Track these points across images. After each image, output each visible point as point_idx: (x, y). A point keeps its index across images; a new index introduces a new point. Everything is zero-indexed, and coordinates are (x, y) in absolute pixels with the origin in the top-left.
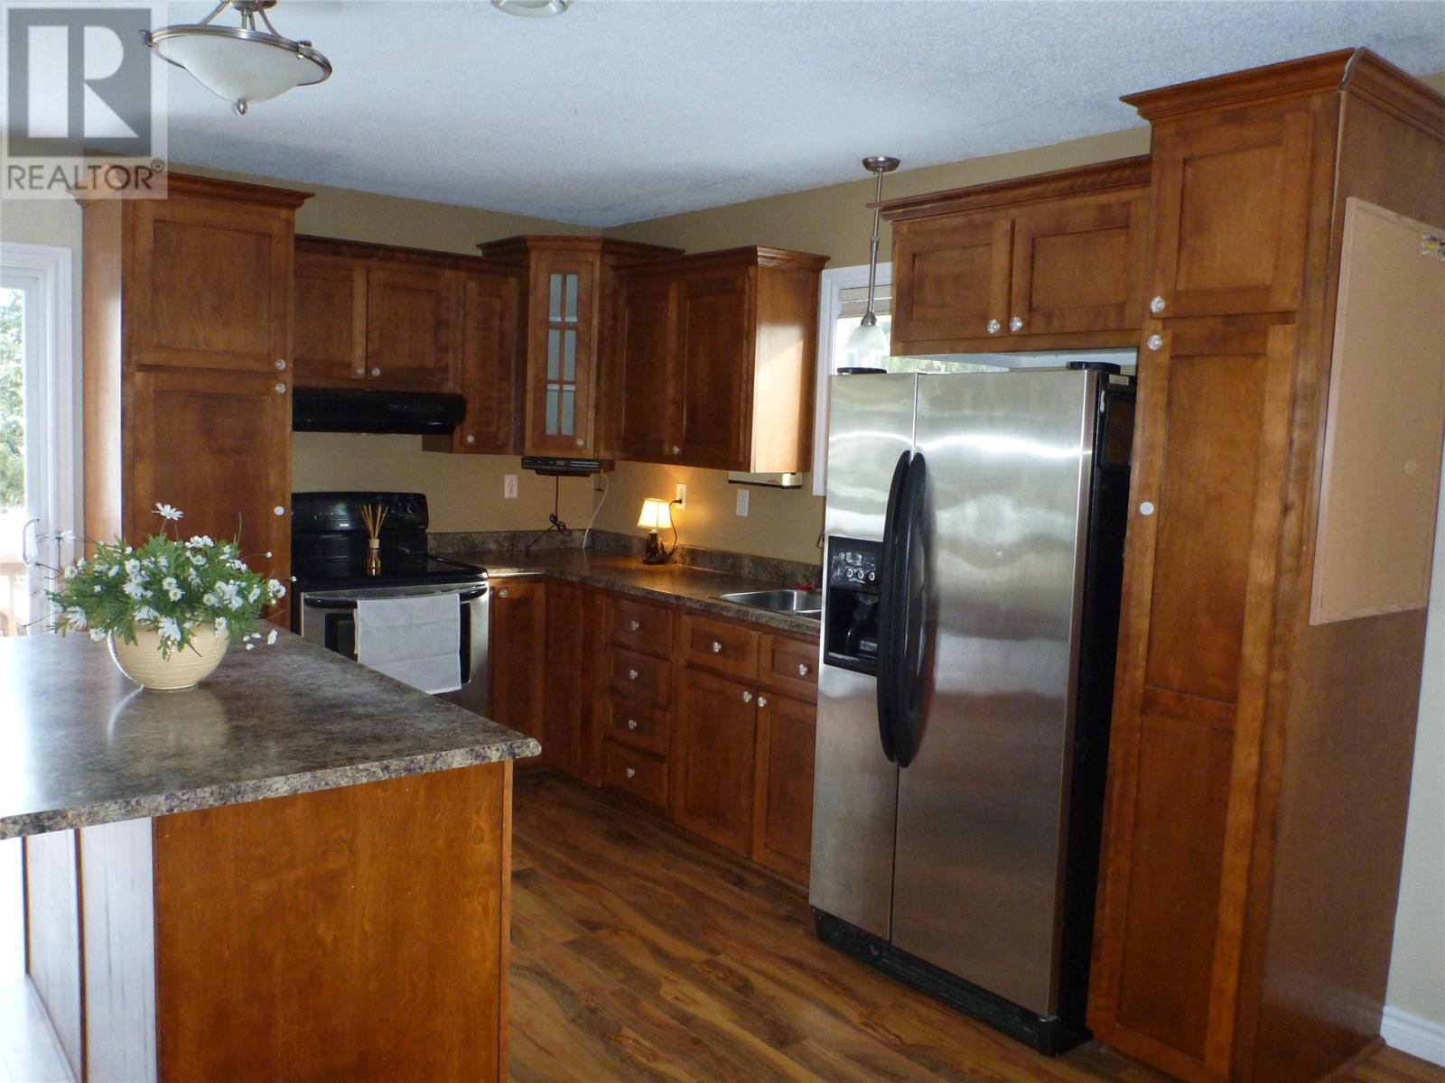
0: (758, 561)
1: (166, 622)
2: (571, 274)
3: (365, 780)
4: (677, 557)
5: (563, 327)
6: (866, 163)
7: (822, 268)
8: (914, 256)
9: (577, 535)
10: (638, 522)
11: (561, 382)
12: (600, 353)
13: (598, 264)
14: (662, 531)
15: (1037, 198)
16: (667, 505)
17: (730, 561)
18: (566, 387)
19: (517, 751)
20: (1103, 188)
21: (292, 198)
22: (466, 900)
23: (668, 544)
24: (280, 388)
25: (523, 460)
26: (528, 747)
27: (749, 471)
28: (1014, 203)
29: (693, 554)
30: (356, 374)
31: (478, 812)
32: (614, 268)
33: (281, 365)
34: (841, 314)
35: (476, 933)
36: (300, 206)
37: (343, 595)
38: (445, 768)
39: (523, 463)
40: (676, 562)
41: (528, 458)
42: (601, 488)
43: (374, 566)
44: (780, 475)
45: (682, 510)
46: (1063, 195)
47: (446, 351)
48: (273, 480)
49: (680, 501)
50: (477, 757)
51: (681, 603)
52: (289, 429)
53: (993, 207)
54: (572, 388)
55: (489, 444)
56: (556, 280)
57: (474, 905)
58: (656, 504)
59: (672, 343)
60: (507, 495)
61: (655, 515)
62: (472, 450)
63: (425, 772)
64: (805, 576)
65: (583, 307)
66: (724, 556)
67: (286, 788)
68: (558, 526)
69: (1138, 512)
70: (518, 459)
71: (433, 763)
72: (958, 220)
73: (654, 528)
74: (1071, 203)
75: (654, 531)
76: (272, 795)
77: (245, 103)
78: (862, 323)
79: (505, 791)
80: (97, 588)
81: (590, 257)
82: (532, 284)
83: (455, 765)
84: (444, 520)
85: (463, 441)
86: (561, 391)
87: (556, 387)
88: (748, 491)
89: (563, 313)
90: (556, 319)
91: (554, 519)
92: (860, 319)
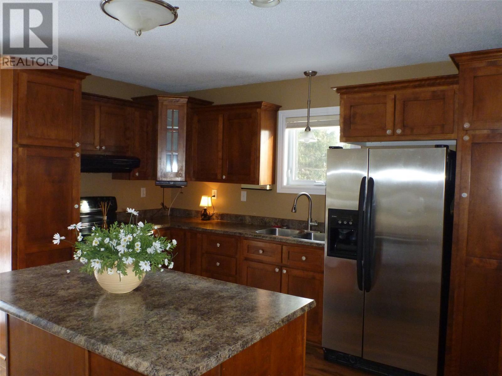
0: (252, 217)
1: (142, 263)
4: (214, 217)
5: (173, 130)
6: (306, 73)
7: (278, 110)
8: (351, 106)
10: (199, 204)
11: (172, 152)
13: (186, 107)
14: (209, 207)
15: (405, 87)
16: (210, 198)
17: (240, 218)
18: (174, 154)
20: (433, 85)
21: (81, 76)
23: (210, 212)
24: (78, 155)
25: (156, 182)
27: (259, 185)
28: (394, 89)
29: (222, 216)
30: (97, 149)
31: (299, 334)
33: (78, 145)
34: (287, 127)
36: (84, 79)
40: (214, 219)
41: (158, 181)
42: (182, 192)
44: (266, 186)
45: (215, 199)
46: (415, 87)
49: (214, 196)
51: (242, 235)
52: (80, 171)
53: (386, 90)
54: (177, 154)
55: (144, 176)
56: (170, 111)
58: (206, 197)
59: (220, 136)
60: (142, 196)
61: (206, 202)
62: (137, 178)
64: (275, 222)
65: (181, 123)
66: (237, 216)
68: (164, 207)
69: (461, 197)
72: (369, 94)
73: (206, 207)
74: (417, 90)
75: (205, 208)
77: (140, 31)
78: (306, 130)
80: (102, 249)
82: (159, 113)
85: (133, 175)
86: (172, 155)
87: (170, 154)
88: (246, 192)
90: (169, 127)
91: (163, 204)
92: (305, 128)
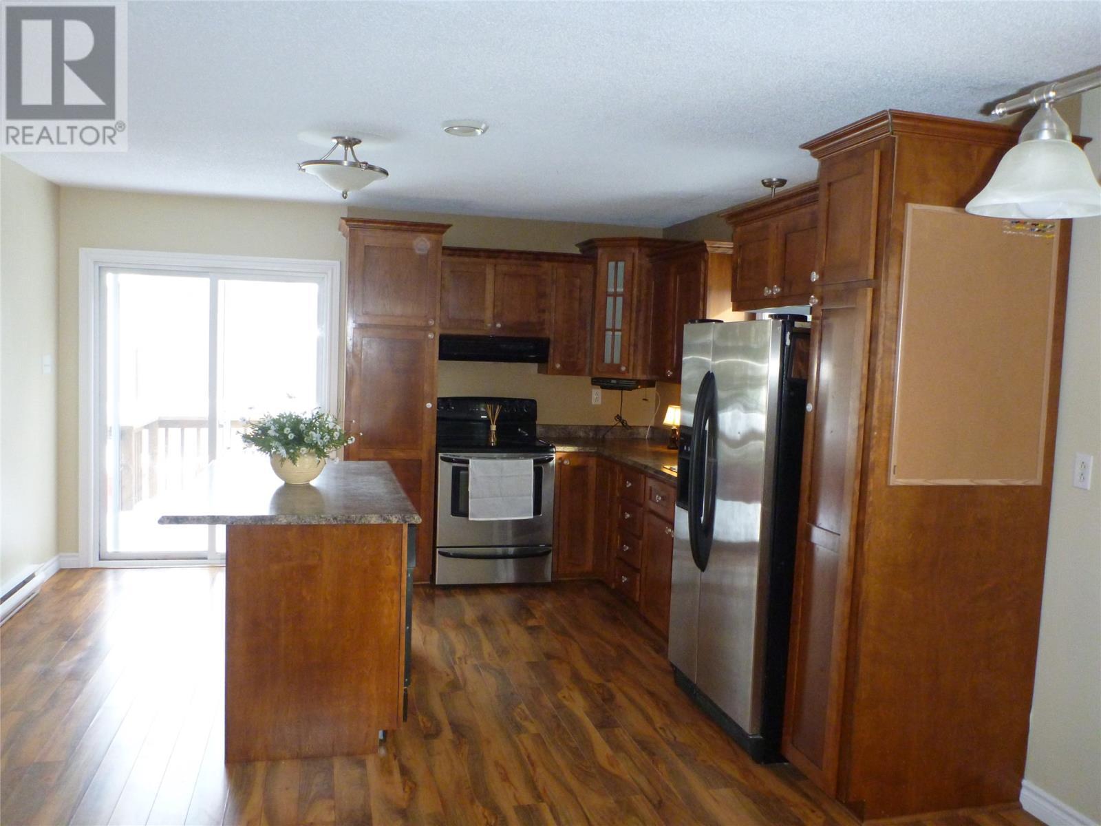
2: (621, 261)
3: (324, 523)
5: (615, 295)
6: (763, 183)
8: (740, 247)
9: (641, 430)
11: (614, 330)
12: (638, 311)
13: (637, 254)
14: (677, 427)
16: (681, 410)
18: (616, 333)
19: (407, 520)
21: (441, 228)
22: (381, 593)
24: (430, 336)
25: (592, 379)
26: (414, 518)
30: (486, 326)
31: (388, 549)
32: (648, 256)
33: (431, 322)
35: (386, 611)
37: (462, 456)
38: (367, 523)
39: (592, 381)
41: (595, 378)
43: (493, 441)
47: (544, 311)
48: (426, 388)
50: (384, 520)
51: (646, 470)
52: (436, 358)
54: (620, 333)
55: (571, 369)
56: (612, 264)
57: (385, 597)
58: (674, 409)
60: (593, 402)
61: (673, 417)
62: (559, 372)
63: (356, 523)
65: (628, 283)
67: (285, 521)
68: (622, 423)
70: (589, 379)
71: (361, 519)
73: (673, 426)
75: (673, 428)
76: (278, 523)
77: (346, 194)
79: (403, 540)
81: (633, 250)
82: (599, 268)
83: (372, 522)
84: (546, 416)
85: (554, 368)
86: (613, 335)
87: (611, 333)
89: (615, 287)
90: (611, 290)
91: (619, 418)
